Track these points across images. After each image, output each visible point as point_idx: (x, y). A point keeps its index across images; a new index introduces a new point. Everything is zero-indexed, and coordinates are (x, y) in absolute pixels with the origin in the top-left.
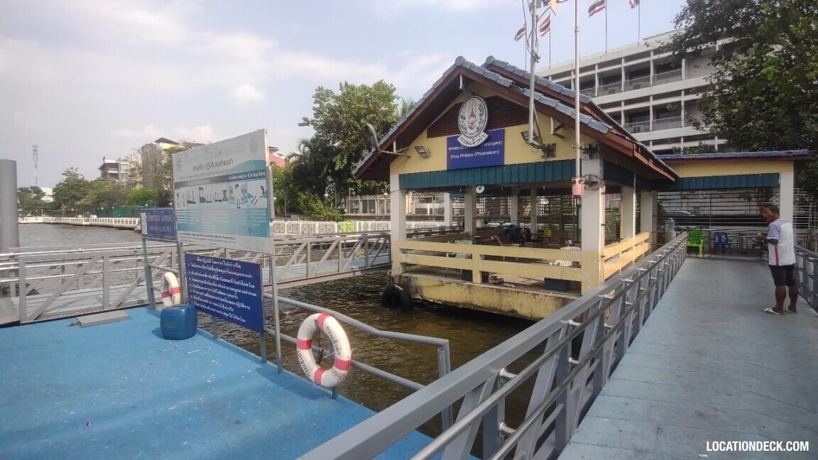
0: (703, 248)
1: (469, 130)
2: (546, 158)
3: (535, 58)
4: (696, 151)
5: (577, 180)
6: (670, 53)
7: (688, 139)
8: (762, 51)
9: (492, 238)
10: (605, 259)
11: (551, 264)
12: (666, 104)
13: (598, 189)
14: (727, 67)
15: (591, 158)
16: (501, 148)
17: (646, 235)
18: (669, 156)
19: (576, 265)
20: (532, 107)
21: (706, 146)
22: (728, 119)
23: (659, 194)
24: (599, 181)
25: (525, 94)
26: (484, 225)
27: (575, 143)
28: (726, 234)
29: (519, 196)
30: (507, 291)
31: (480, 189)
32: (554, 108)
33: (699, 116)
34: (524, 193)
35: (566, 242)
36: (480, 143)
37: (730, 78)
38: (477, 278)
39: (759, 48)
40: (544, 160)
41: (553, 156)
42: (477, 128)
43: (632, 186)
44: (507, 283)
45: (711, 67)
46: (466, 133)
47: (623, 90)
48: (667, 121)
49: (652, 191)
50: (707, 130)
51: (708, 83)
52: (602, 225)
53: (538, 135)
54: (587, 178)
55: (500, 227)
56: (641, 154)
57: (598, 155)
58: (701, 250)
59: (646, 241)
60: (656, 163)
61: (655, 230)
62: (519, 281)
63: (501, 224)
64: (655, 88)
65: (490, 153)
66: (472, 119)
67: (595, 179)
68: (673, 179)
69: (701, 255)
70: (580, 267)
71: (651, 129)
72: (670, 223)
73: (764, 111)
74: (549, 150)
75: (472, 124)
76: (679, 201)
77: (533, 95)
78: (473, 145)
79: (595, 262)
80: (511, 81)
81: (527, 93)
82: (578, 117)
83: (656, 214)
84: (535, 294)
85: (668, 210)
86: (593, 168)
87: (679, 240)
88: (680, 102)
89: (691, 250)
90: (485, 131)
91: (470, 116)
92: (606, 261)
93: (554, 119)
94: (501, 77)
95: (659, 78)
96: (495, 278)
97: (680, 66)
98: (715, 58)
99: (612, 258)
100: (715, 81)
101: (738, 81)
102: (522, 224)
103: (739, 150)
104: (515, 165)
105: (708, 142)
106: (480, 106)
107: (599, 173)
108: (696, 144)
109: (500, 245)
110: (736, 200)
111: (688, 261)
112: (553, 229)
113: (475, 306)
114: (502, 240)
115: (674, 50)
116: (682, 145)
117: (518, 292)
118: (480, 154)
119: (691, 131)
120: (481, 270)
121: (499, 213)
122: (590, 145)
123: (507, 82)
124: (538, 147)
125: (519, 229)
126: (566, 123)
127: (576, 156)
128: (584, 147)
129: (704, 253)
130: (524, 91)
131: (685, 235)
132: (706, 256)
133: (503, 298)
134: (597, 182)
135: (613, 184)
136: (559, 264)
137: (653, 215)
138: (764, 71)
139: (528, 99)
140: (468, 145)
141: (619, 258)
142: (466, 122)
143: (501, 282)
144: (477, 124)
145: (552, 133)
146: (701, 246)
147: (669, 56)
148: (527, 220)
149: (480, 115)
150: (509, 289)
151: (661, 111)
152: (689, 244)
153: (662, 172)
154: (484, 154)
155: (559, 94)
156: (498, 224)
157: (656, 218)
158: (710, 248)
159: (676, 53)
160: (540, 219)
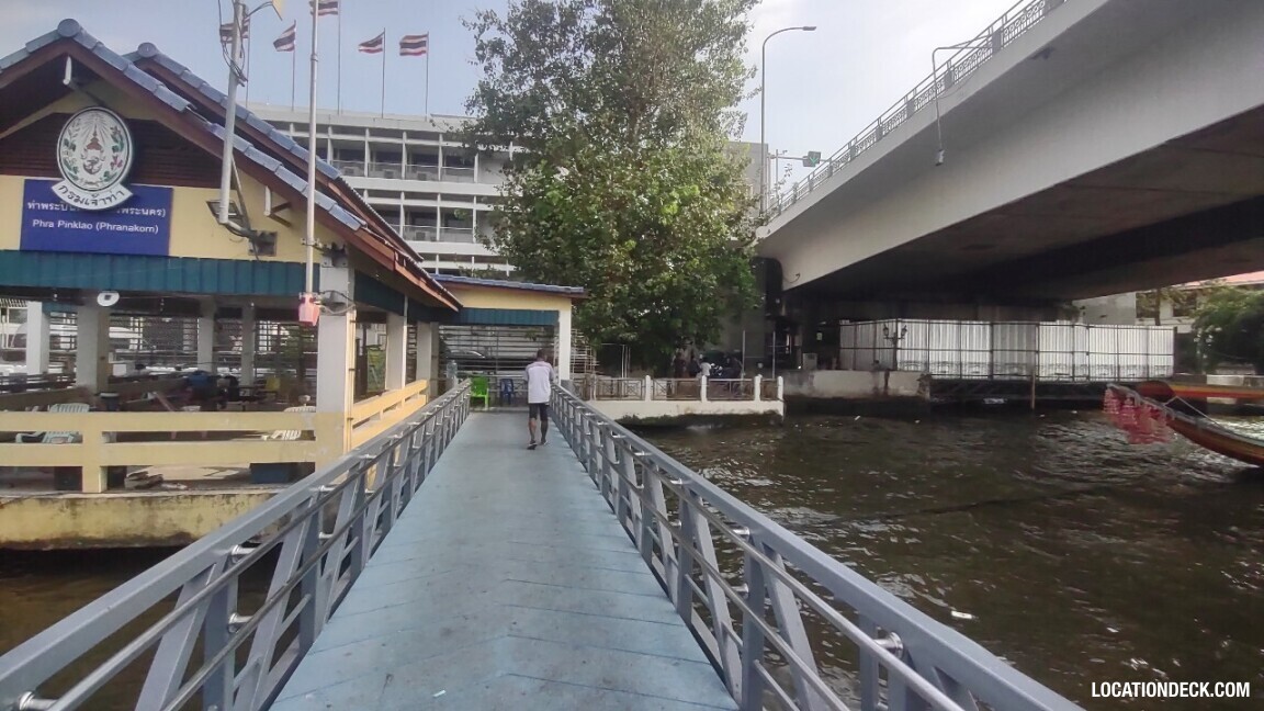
0: (489, 399)
1: (82, 174)
2: (256, 255)
3: (238, 77)
4: (484, 275)
5: (308, 297)
6: (460, 144)
7: (480, 259)
8: (550, 170)
9: (150, 397)
10: (354, 423)
11: (265, 437)
12: (453, 209)
13: (344, 314)
14: (517, 180)
15: (334, 265)
16: (164, 224)
17: (422, 384)
18: (452, 278)
19: (308, 435)
20: (228, 160)
21: (493, 271)
22: (517, 241)
23: (441, 327)
24: (347, 302)
25: (216, 133)
26: (134, 372)
27: (305, 237)
28: (511, 380)
29: (216, 317)
30: (166, 499)
31: (107, 298)
32: (272, 173)
33: (490, 234)
34: (228, 313)
35: (301, 399)
36: (109, 205)
37: (521, 195)
38: (94, 482)
39: (546, 167)
40: (252, 258)
41: (272, 253)
42: (106, 174)
43: (403, 315)
44: (169, 482)
45: (503, 175)
46: (76, 178)
47: (403, 176)
48: (455, 232)
49: (432, 324)
50: (495, 251)
51: (498, 194)
52: (350, 370)
53: (241, 213)
54: (328, 295)
55: (173, 375)
56: (407, 269)
57: (346, 261)
58: (486, 402)
59: (422, 393)
60: (430, 283)
61: (436, 376)
62: (199, 475)
63: (179, 369)
64: (444, 186)
65: (135, 228)
66: (93, 153)
67: (340, 299)
68: (456, 309)
69: (486, 409)
70: (313, 438)
71: (438, 238)
72: (452, 368)
73: (550, 239)
74: (264, 243)
75: (93, 163)
76: (469, 338)
77: (231, 141)
78: (92, 207)
79: (339, 428)
80: (188, 103)
81: (219, 132)
82: (313, 197)
83: (437, 354)
84: (229, 496)
85: (454, 350)
86: (338, 281)
87: (461, 389)
88: (472, 210)
89: (476, 402)
90: (125, 183)
91: (90, 147)
92: (355, 427)
93: (271, 191)
94: (166, 89)
95: (449, 173)
96: (141, 477)
97: (472, 165)
98: (507, 166)
99: (367, 420)
100: (506, 194)
101: (527, 200)
102: (223, 371)
103: (525, 281)
104: (195, 259)
105: (498, 267)
106: (116, 131)
107: (346, 289)
108: (484, 267)
109: (166, 410)
110: (523, 339)
111: (472, 416)
112: (283, 377)
113: (85, 540)
114: (170, 400)
115: (464, 142)
116: (473, 266)
117: (193, 497)
118: (113, 227)
119: (481, 250)
120: (107, 465)
121: (181, 347)
122: (334, 245)
123: (181, 103)
124: (242, 234)
125: (213, 378)
126: (293, 202)
127: (307, 257)
128: (321, 245)
129: (489, 406)
130: (214, 128)
131: (468, 382)
132: (492, 408)
133: (159, 513)
134: (342, 304)
135: (372, 308)
136: (280, 436)
137: (433, 357)
138: (549, 194)
139: (220, 144)
140: (78, 205)
141: (379, 419)
142: (76, 155)
143: (156, 483)
144: (106, 167)
145: (268, 213)
146: (486, 396)
147: (459, 147)
148: (235, 361)
149: (115, 149)
150: (174, 494)
151: (449, 216)
152: (474, 395)
153: (440, 298)
154: (120, 228)
155: (288, 152)
156: (173, 370)
157: (436, 361)
158: (496, 398)
159: (467, 146)
160: (260, 361)
